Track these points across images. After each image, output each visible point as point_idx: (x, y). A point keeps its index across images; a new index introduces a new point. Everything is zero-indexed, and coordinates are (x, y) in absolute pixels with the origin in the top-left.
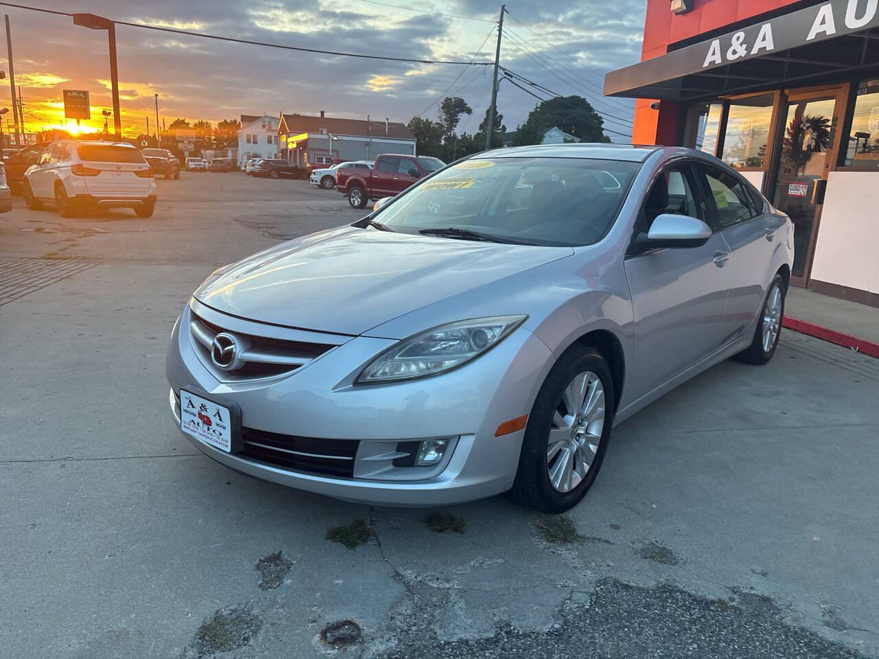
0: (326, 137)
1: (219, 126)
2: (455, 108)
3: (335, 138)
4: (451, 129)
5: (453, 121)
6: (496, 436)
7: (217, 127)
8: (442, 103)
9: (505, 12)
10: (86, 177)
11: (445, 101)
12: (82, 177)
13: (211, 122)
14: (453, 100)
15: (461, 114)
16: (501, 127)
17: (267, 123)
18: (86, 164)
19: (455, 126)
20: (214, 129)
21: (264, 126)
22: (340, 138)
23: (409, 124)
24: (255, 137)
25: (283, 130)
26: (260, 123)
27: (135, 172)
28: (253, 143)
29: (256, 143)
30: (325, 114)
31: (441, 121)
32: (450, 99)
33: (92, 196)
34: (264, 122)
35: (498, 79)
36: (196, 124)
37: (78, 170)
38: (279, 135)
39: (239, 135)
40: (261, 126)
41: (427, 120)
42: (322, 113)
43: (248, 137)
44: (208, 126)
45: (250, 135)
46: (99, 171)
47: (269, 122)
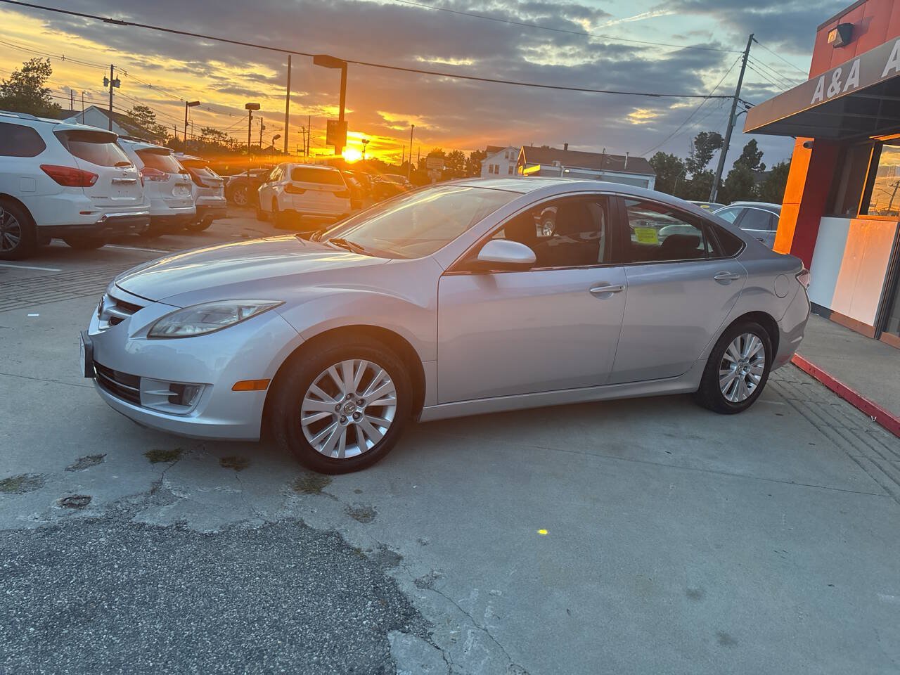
0: (558, 169)
1: (471, 156)
2: (709, 143)
3: (567, 171)
4: (703, 165)
5: (705, 157)
6: (233, 389)
7: (469, 157)
8: (696, 138)
9: (753, 41)
10: (294, 195)
11: (699, 136)
12: (291, 195)
13: (464, 152)
14: (709, 135)
15: (715, 150)
16: (759, 165)
17: (510, 153)
18: (296, 184)
19: (707, 163)
20: (466, 158)
21: (507, 157)
22: (571, 170)
23: (651, 159)
24: (497, 167)
25: (521, 162)
26: (503, 154)
27: (334, 193)
28: (495, 173)
29: (498, 173)
30: (569, 146)
31: (692, 156)
32: (706, 134)
33: (295, 211)
34: (508, 153)
35: (736, 114)
36: (451, 154)
37: (289, 189)
38: (518, 166)
39: (483, 165)
40: (504, 157)
41: (672, 155)
42: (566, 145)
43: (491, 167)
44: (462, 155)
45: (493, 165)
46: (304, 191)
47: (513, 153)
